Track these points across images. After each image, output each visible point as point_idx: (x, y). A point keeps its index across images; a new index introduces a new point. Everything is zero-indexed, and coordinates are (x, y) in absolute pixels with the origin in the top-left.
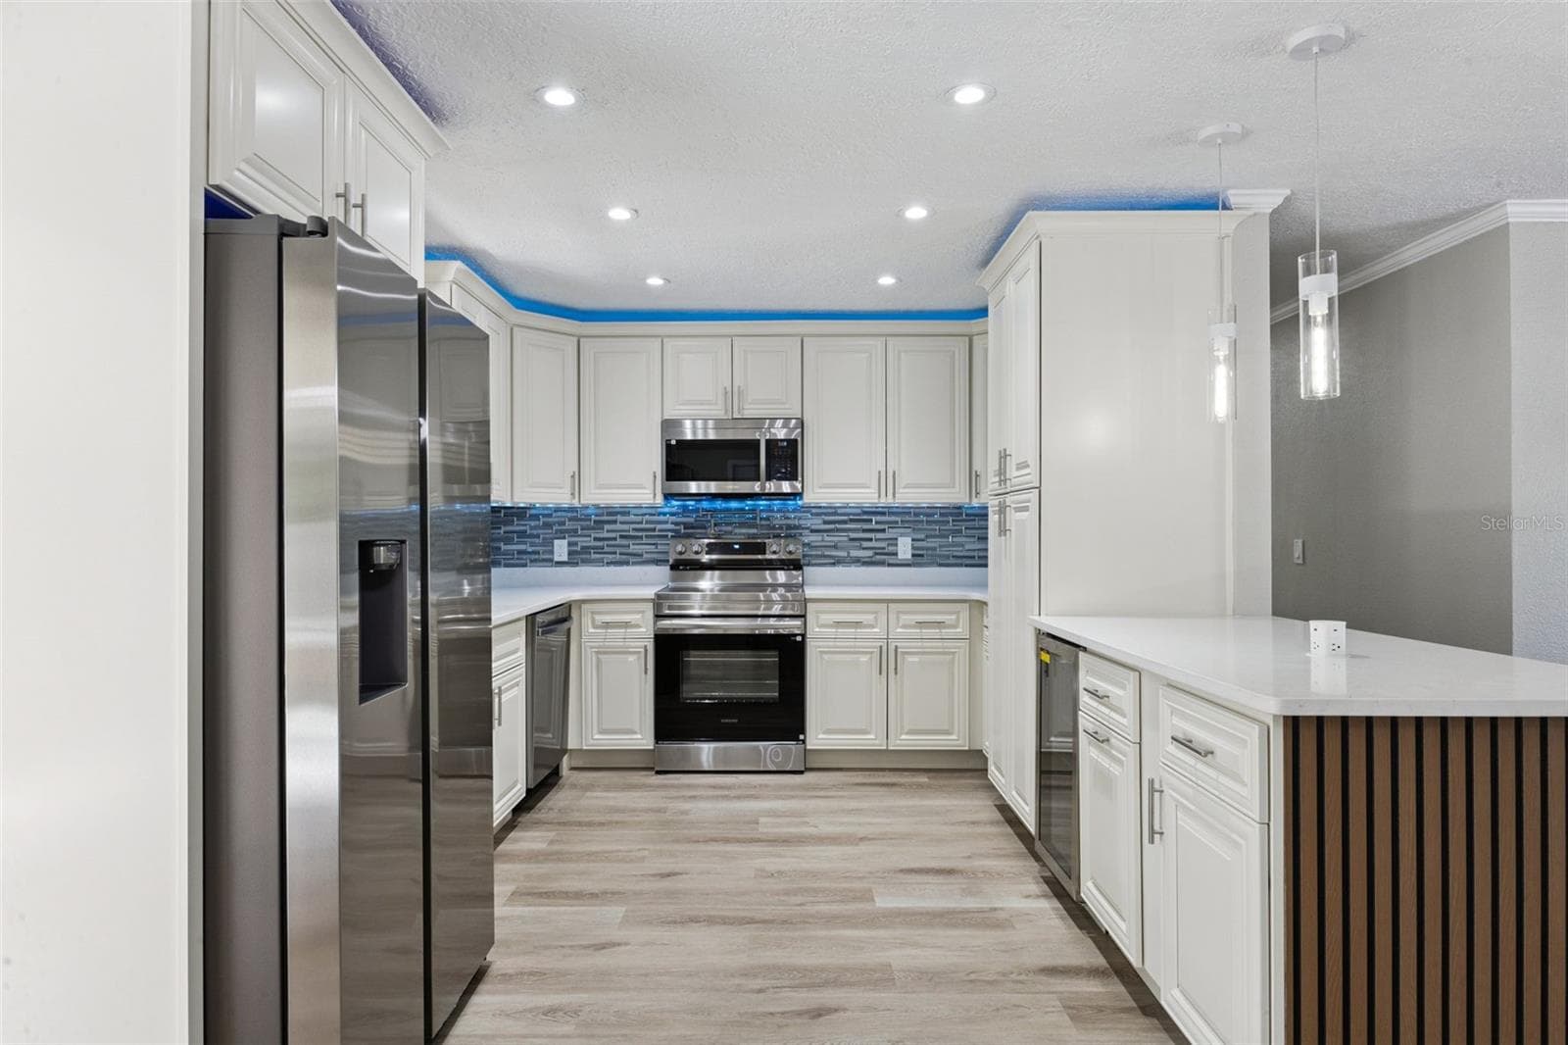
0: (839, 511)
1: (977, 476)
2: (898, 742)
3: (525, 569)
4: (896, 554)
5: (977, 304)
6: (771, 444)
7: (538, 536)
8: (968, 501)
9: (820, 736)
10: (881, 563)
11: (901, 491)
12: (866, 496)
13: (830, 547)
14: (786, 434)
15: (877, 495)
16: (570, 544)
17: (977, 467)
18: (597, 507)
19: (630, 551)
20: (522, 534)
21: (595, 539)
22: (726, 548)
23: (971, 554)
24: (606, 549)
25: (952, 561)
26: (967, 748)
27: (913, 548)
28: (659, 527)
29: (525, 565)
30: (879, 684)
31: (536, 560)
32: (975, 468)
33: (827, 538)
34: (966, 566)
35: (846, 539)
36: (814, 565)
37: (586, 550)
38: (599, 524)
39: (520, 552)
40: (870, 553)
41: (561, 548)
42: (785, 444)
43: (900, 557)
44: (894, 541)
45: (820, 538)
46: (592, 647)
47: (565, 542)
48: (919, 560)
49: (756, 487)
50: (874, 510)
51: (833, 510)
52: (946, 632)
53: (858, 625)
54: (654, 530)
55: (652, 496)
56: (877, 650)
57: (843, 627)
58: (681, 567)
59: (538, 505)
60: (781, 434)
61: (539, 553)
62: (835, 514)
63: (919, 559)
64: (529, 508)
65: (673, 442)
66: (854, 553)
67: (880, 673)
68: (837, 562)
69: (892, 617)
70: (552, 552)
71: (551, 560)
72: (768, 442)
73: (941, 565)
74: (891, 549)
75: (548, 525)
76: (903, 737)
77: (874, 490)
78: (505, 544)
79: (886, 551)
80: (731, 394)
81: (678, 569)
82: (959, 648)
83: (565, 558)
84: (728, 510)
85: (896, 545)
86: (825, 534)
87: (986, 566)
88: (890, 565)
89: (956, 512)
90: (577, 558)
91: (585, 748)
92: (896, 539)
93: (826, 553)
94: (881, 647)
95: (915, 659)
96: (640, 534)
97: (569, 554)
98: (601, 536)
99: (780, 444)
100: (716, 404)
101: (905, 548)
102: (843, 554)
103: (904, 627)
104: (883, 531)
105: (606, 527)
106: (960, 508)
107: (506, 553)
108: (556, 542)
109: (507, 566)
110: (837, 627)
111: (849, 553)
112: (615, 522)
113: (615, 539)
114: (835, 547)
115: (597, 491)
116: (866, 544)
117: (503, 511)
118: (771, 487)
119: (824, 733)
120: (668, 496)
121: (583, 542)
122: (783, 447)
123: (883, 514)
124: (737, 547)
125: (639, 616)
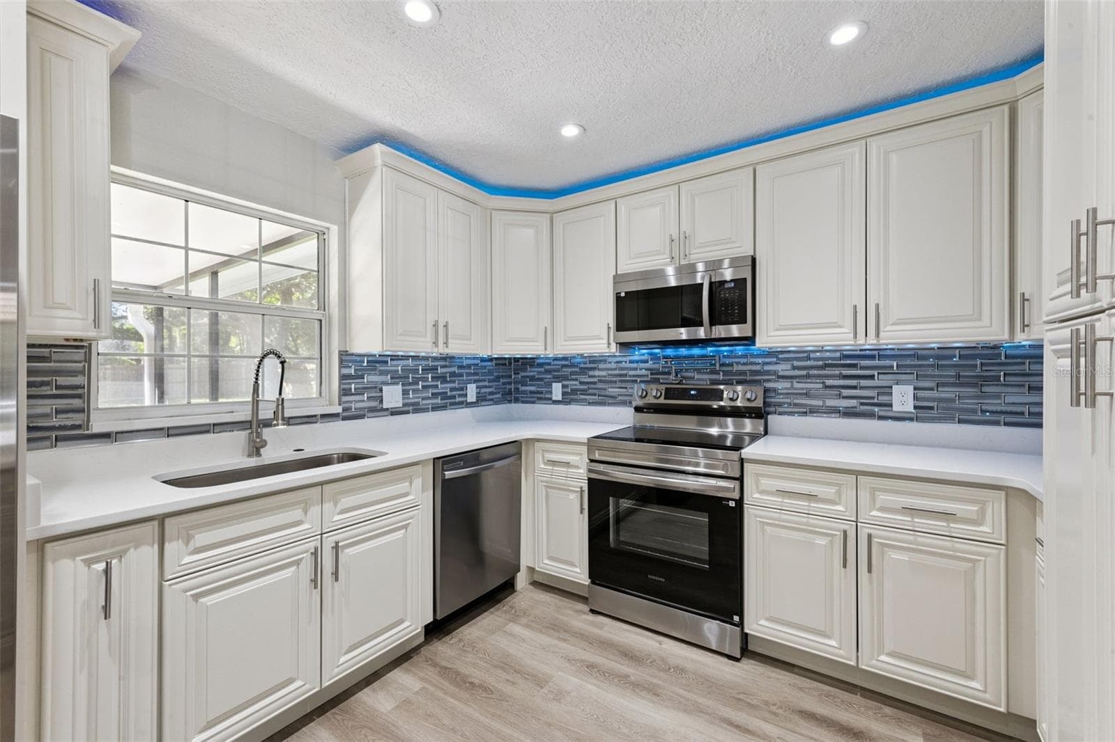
0: (812, 355)
1: (1024, 300)
2: (874, 662)
3: (533, 405)
4: (891, 405)
5: (1023, 48)
6: (716, 287)
7: (541, 379)
8: (1006, 336)
9: (763, 622)
10: (870, 415)
11: (888, 328)
12: (840, 337)
13: (801, 394)
14: (734, 273)
15: (852, 335)
16: (563, 386)
17: (1023, 286)
18: (582, 356)
19: (607, 393)
20: (532, 378)
21: (581, 383)
22: (684, 394)
23: (1019, 409)
24: (591, 391)
25: (979, 417)
26: (1002, 709)
27: (916, 398)
28: (631, 373)
29: (534, 402)
30: (843, 580)
31: (539, 399)
32: (1020, 289)
33: (796, 385)
34: (1006, 424)
35: (821, 386)
36: (780, 414)
37: (574, 392)
38: (584, 371)
39: (531, 392)
40: (853, 403)
41: (557, 390)
42: (733, 285)
43: (895, 409)
44: (887, 390)
45: (788, 385)
46: (542, 481)
47: (560, 385)
48: (923, 414)
49: (701, 333)
50: (859, 352)
51: (805, 355)
52: (957, 528)
53: (811, 497)
54: (626, 375)
55: (606, 346)
56: (840, 534)
57: (790, 498)
58: (645, 410)
59: (542, 356)
60: (728, 274)
61: (542, 393)
62: (809, 358)
63: (923, 412)
64: (537, 358)
65: (623, 294)
66: (830, 403)
67: (845, 566)
68: (812, 411)
69: (864, 496)
70: (551, 392)
71: (550, 399)
72: (711, 284)
73: (960, 421)
74: (883, 399)
75: (548, 372)
76: (883, 658)
77: (847, 330)
78: (522, 386)
79: (876, 401)
80: (679, 241)
81: (642, 412)
82: (986, 556)
83: (560, 398)
84: (691, 357)
85: (891, 394)
86: (795, 381)
87: (1040, 426)
88: (881, 418)
89: (989, 353)
90: (568, 398)
91: (537, 569)
92: (891, 387)
93: (796, 401)
94: (845, 532)
95: (903, 557)
96: (615, 379)
97: (563, 395)
98: (586, 380)
99: (727, 286)
100: (664, 254)
101: (903, 398)
102: (819, 403)
103: (882, 509)
104: (872, 377)
105: (591, 373)
106: (996, 347)
107: (524, 392)
108: (554, 384)
109: (523, 402)
110: (783, 497)
111: (824, 402)
112: (594, 369)
113: (594, 383)
114: (807, 395)
115: (566, 343)
116: (846, 392)
117: (521, 361)
118: (720, 331)
119: (767, 619)
120: (624, 346)
121: (574, 384)
122: (732, 288)
123: (872, 357)
124: (692, 392)
125: (577, 458)
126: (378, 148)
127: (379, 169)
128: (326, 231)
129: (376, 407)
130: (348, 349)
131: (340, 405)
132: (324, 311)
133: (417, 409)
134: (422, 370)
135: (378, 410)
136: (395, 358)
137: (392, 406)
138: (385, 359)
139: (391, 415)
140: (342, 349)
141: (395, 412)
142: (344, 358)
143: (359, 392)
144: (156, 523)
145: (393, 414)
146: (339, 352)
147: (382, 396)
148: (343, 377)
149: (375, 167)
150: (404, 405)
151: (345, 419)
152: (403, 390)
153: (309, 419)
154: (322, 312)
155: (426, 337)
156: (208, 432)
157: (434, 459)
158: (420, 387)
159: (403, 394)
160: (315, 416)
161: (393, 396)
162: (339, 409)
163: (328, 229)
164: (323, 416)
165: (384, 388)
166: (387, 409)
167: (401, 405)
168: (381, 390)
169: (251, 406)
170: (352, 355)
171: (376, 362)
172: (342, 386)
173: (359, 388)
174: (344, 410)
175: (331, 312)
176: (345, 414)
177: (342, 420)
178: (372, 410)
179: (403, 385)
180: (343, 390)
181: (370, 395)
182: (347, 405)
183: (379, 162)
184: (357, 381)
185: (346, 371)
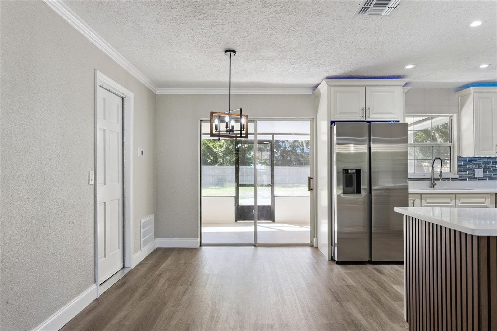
126: (472, 88)
127: (472, 94)
128: (452, 116)
129: (472, 177)
130: (461, 156)
131: (458, 175)
132: (452, 143)
133: (491, 179)
134: (493, 163)
135: (473, 178)
136: (479, 158)
137: (479, 177)
138: (476, 159)
139: (478, 180)
140: (459, 156)
141: (480, 179)
142: (459, 159)
143: (465, 171)
144: (420, 195)
145: (479, 180)
146: (458, 157)
147: (474, 173)
148: (459, 166)
149: (470, 94)
150: (484, 177)
151: (460, 180)
152: (484, 171)
153: (448, 179)
154: (451, 144)
155: (493, 150)
156: (420, 180)
157: (495, 193)
158: (492, 170)
159: (484, 173)
160: (449, 178)
161: (479, 173)
162: (458, 177)
163: (453, 115)
164: (452, 178)
165: (475, 170)
166: (476, 178)
167: (483, 177)
168: (474, 171)
169: (431, 174)
170: (462, 158)
171: (472, 160)
172: (459, 169)
173: (465, 170)
174: (459, 177)
175: (454, 143)
176: (460, 178)
177: (459, 180)
178: (470, 178)
179: (483, 169)
180: (459, 170)
181: (469, 172)
182: (460, 175)
183: (472, 92)
184: (464, 167)
185: (460, 164)
